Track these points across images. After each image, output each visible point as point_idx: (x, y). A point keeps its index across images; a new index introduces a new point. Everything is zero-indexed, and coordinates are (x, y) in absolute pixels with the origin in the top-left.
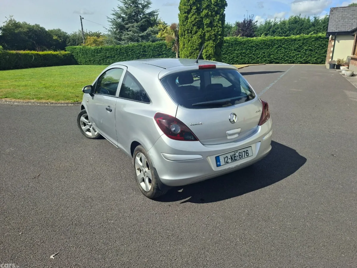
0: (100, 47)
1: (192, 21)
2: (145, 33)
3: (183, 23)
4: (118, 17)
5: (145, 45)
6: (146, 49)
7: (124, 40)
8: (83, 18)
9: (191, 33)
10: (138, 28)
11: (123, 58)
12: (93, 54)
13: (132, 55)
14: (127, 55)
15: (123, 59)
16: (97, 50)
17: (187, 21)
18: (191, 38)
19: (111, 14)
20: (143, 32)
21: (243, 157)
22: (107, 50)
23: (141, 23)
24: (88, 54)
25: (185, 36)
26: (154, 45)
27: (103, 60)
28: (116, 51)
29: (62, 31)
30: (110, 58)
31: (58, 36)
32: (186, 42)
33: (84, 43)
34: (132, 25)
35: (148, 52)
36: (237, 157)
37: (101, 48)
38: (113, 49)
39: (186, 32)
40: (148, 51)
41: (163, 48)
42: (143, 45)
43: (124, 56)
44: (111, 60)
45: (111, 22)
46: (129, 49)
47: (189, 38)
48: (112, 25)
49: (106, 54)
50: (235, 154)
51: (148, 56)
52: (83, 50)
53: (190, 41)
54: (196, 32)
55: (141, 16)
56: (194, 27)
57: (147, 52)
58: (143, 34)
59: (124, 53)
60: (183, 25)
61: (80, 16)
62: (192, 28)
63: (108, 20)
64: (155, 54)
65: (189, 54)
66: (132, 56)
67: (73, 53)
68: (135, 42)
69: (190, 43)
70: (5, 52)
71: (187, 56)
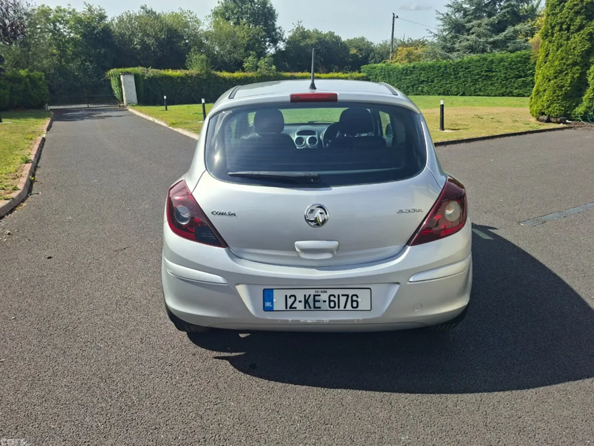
0: (412, 65)
1: (575, 5)
2: (501, 36)
3: (552, 10)
4: (456, 10)
5: (492, 58)
6: (494, 66)
7: (458, 50)
8: (397, 17)
9: (568, 29)
10: (489, 27)
11: (448, 82)
12: (399, 77)
13: (465, 77)
14: (456, 78)
15: (447, 84)
16: (407, 69)
17: (562, 4)
18: (565, 40)
19: (445, 6)
20: (497, 34)
21: (339, 307)
22: (423, 69)
23: (497, 18)
24: (391, 76)
25: (553, 37)
26: (511, 58)
27: (413, 88)
28: (438, 70)
29: (366, 40)
30: (425, 83)
31: (358, 49)
32: (552, 50)
33: (390, 59)
34: (479, 21)
35: (496, 72)
36: (322, 302)
37: (414, 67)
38: (433, 67)
39: (557, 28)
40: (497, 70)
41: (529, 64)
42: (490, 59)
43: (451, 80)
44: (426, 86)
45: (441, 19)
46: (462, 67)
47: (560, 40)
48: (443, 26)
49: (420, 76)
50: (319, 295)
51: (495, 79)
52: (385, 70)
53: (561, 46)
54: (581, 27)
55: (502, 4)
56: (578, 17)
57: (494, 72)
58: (497, 38)
59: (451, 74)
60: (553, 14)
61: (393, 14)
62: (571, 20)
63: (438, 16)
64: (509, 75)
65: (554, 73)
66: (463, 80)
67: (370, 75)
68: (478, 52)
69: (562, 51)
70: (277, 74)
71: (547, 79)
